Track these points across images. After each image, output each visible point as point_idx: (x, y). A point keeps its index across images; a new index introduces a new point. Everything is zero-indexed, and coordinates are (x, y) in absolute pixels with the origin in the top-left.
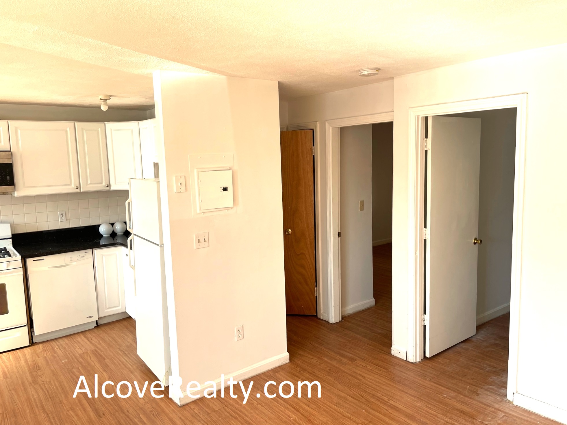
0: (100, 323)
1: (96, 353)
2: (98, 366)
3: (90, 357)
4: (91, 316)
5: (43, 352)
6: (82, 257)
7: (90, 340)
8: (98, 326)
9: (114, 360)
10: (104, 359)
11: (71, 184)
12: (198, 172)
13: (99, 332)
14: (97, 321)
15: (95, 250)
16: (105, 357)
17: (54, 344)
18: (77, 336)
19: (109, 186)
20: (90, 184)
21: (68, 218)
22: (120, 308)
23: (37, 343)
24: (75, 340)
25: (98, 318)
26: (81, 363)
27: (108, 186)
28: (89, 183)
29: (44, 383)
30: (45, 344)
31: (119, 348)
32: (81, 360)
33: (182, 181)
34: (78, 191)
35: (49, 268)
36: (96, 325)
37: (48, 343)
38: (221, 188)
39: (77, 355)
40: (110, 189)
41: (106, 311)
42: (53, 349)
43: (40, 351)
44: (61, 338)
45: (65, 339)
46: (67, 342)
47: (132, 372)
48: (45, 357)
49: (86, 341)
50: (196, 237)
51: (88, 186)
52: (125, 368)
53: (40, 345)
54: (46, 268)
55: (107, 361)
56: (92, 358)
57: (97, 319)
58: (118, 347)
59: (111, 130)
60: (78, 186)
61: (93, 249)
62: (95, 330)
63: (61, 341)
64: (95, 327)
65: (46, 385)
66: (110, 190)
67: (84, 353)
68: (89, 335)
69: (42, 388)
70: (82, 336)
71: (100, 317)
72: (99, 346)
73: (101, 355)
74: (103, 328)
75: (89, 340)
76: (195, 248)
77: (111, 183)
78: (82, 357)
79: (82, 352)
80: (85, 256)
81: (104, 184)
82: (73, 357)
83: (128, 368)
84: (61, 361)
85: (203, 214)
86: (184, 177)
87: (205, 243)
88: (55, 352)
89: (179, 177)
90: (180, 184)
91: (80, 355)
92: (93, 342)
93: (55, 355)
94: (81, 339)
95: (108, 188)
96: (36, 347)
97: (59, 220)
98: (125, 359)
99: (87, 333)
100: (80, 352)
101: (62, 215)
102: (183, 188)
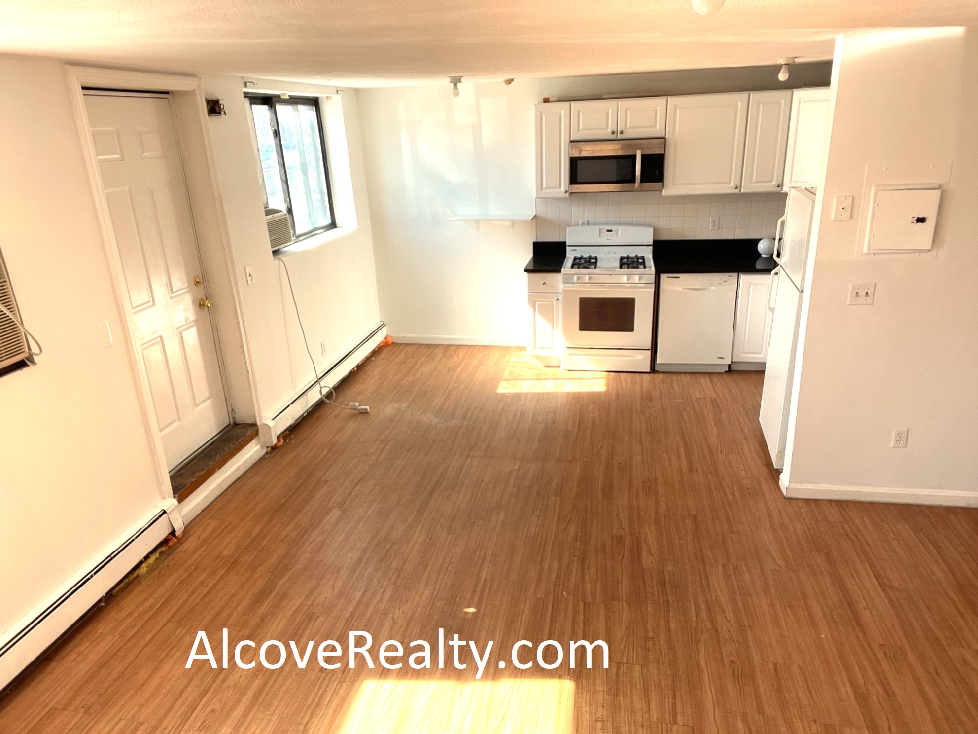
0: (733, 367)
1: (714, 403)
2: (710, 418)
3: (706, 405)
4: (723, 357)
5: (660, 384)
6: (724, 281)
7: (714, 385)
8: (730, 371)
9: (731, 417)
10: (721, 412)
11: (729, 182)
12: (878, 191)
13: (728, 379)
14: (729, 365)
15: (742, 275)
16: (723, 410)
17: (674, 377)
18: (701, 375)
19: (780, 186)
20: (756, 182)
21: (721, 226)
22: (762, 355)
23: (658, 372)
24: (698, 381)
25: (732, 362)
26: (694, 408)
27: (778, 187)
28: (754, 180)
29: (650, 417)
30: (665, 376)
31: (743, 406)
32: (696, 404)
33: (848, 203)
34: (737, 191)
35: (683, 288)
36: (727, 370)
37: (669, 375)
38: (913, 217)
39: (693, 397)
40: (782, 190)
41: (743, 355)
42: (672, 383)
43: (658, 381)
44: (684, 373)
45: (688, 376)
46: (689, 380)
47: (746, 439)
48: (661, 390)
49: (710, 385)
50: (853, 288)
51: (753, 185)
52: (740, 430)
53: (661, 376)
54: (680, 289)
55: (723, 416)
56: (708, 406)
57: (730, 363)
58: (742, 403)
59: (800, 100)
60: (738, 184)
61: (740, 274)
62: (725, 376)
63: (683, 377)
64: (725, 372)
65: (651, 419)
66: (782, 192)
67: (701, 398)
68: (715, 379)
69: (646, 421)
70: (707, 377)
71: (734, 361)
72: (721, 395)
73: (719, 407)
74: (734, 375)
75: (712, 385)
76: (848, 304)
77: (784, 182)
78: (697, 402)
79: (700, 397)
80: (728, 281)
81: (774, 183)
82: (689, 399)
83: (744, 433)
84: (675, 399)
85: (872, 255)
86: (851, 198)
87: (867, 298)
88: (672, 387)
89: (843, 198)
90: (843, 208)
91: (697, 398)
92: (717, 389)
93: (672, 390)
94: (705, 381)
95: (779, 189)
96: (656, 375)
97: (709, 228)
98: (744, 420)
99: (715, 376)
100: (698, 395)
101: (714, 221)
102: (847, 214)
